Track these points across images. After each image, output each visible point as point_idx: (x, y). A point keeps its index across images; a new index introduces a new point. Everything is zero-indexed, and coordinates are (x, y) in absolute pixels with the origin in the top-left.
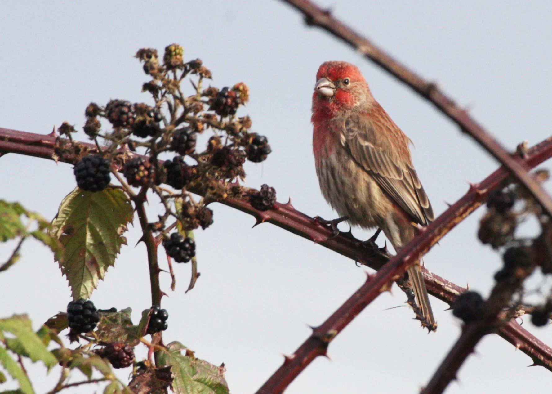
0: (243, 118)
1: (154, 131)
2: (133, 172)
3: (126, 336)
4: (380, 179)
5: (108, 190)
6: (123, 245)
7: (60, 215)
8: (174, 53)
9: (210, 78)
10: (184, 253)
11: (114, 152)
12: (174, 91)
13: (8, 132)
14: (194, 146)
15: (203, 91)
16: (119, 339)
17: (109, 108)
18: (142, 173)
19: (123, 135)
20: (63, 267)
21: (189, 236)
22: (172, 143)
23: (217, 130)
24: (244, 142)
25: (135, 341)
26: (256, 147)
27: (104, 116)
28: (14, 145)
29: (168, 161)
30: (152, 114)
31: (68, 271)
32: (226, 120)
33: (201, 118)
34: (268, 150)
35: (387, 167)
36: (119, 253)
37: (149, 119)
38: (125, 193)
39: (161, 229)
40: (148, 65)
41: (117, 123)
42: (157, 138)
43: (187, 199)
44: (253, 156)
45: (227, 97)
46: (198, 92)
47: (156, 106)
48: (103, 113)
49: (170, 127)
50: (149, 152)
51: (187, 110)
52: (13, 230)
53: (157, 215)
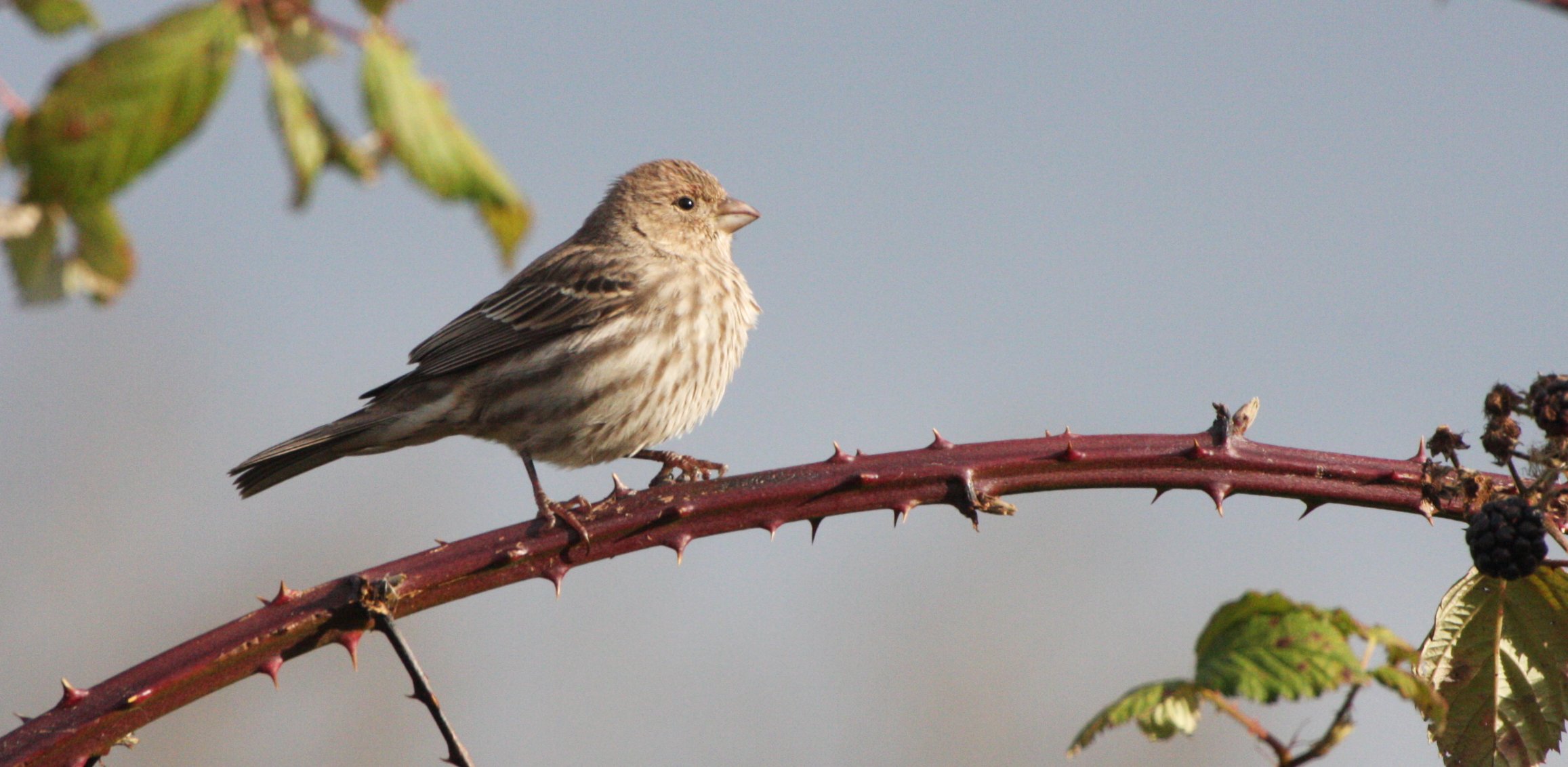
5: (1542, 576)
11: (1553, 489)
13: (1322, 459)
17: (1537, 393)
20: (1448, 755)
27: (1526, 412)
28: (1335, 486)
41: (1555, 427)
48: (1523, 406)
52: (1333, 670)
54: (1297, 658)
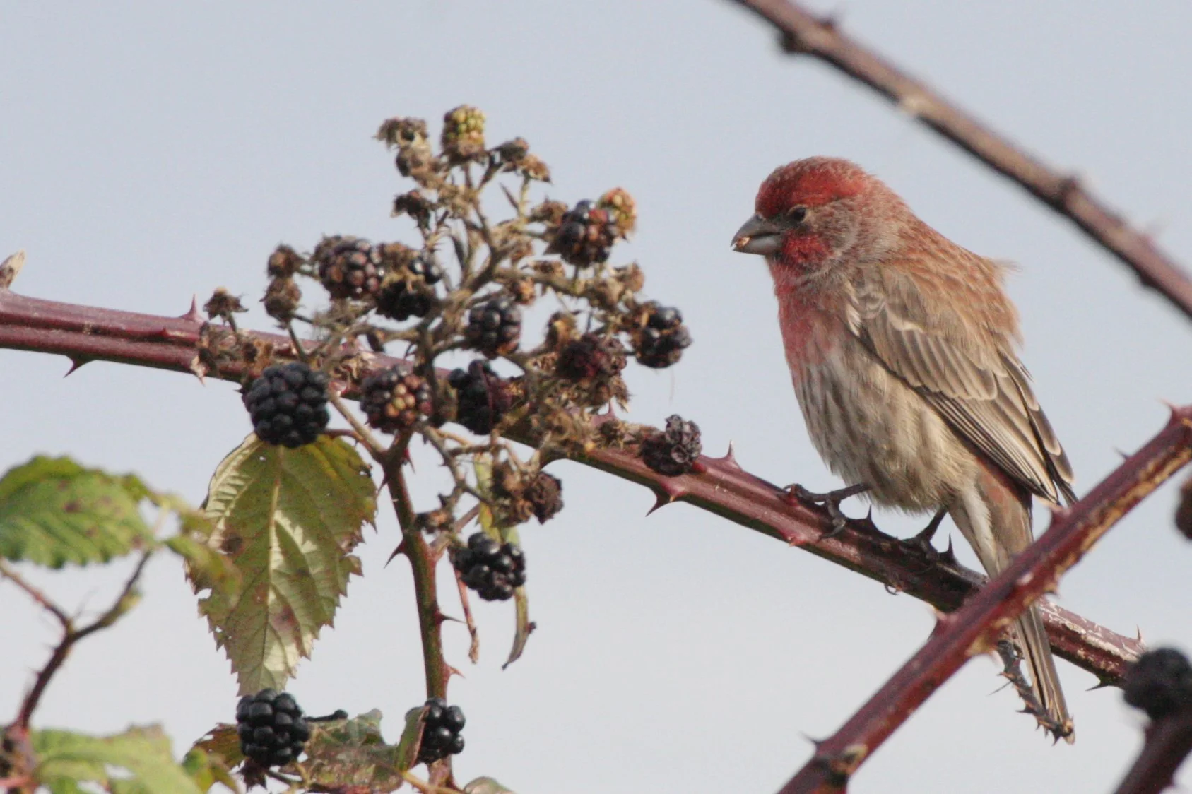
0: (625, 269)
1: (424, 305)
2: (380, 400)
3: (371, 770)
4: (944, 403)
6: (352, 577)
7: (211, 505)
8: (463, 127)
9: (546, 179)
10: (499, 579)
12: (465, 213)
13: (90, 314)
14: (517, 335)
15: (533, 210)
16: (356, 777)
17: (323, 256)
18: (402, 401)
19: (352, 315)
20: (218, 630)
21: (509, 539)
22: (466, 332)
23: (566, 298)
24: (629, 325)
25: (393, 780)
26: (656, 334)
27: (309, 274)
28: (104, 342)
29: (458, 371)
30: (419, 267)
31: (230, 637)
32: (587, 275)
33: (529, 271)
34: (684, 339)
35: (960, 374)
36: (345, 595)
37: (411, 277)
38: (360, 446)
39: (443, 526)
40: (407, 155)
41: (340, 289)
42: (432, 319)
43: (503, 456)
44: (649, 353)
45: (587, 223)
46: (519, 214)
47: (426, 246)
48: (307, 268)
49: (460, 295)
50: (415, 352)
51: (496, 256)
52: (123, 536)
53: (436, 494)
54: (87, 523)
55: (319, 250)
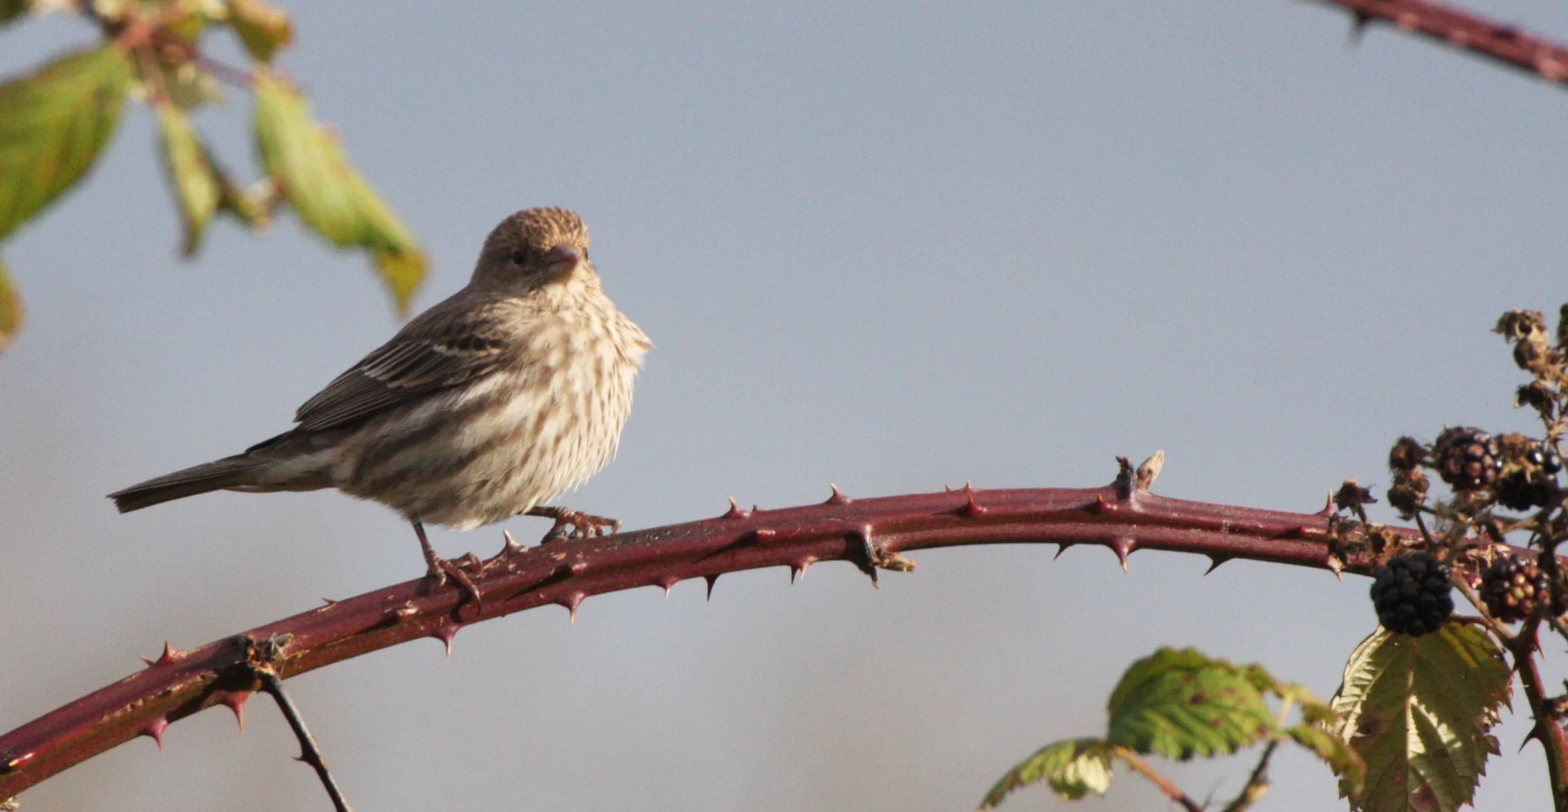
1: (1546, 495)
2: (1499, 590)
5: (1453, 631)
6: (1490, 756)
7: (1346, 691)
11: (1461, 543)
13: (1227, 512)
17: (1443, 447)
18: (1521, 590)
19: (1476, 506)
27: (1431, 466)
28: (1242, 541)
30: (1539, 457)
36: (1484, 774)
37: (1531, 468)
38: (1490, 633)
40: (1525, 348)
41: (1461, 481)
42: (1552, 510)
47: (1548, 437)
48: (1429, 459)
50: (1538, 542)
52: (1248, 726)
53: (1562, 680)
54: (1212, 714)
55: (1440, 441)
